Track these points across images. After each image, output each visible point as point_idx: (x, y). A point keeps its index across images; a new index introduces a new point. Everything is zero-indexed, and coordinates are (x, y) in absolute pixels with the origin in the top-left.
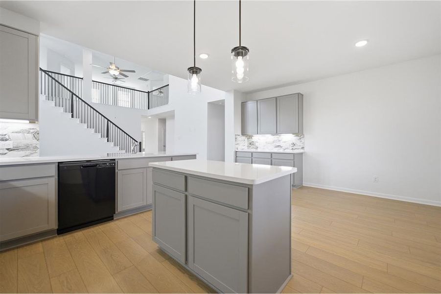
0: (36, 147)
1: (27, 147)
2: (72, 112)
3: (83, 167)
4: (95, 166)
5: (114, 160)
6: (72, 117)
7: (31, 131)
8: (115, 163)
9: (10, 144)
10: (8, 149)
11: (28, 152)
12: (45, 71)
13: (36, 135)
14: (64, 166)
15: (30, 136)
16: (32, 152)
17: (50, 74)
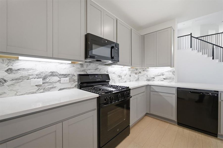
0: (173, 79)
1: (170, 78)
2: (213, 56)
3: (191, 92)
4: (199, 93)
5: (218, 92)
6: (213, 59)
7: (172, 71)
8: (218, 94)
9: (164, 77)
10: (164, 79)
11: (170, 80)
12: (197, 38)
13: (173, 72)
14: (180, 90)
15: (171, 73)
16: (172, 81)
17: (199, 38)
